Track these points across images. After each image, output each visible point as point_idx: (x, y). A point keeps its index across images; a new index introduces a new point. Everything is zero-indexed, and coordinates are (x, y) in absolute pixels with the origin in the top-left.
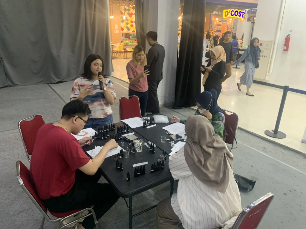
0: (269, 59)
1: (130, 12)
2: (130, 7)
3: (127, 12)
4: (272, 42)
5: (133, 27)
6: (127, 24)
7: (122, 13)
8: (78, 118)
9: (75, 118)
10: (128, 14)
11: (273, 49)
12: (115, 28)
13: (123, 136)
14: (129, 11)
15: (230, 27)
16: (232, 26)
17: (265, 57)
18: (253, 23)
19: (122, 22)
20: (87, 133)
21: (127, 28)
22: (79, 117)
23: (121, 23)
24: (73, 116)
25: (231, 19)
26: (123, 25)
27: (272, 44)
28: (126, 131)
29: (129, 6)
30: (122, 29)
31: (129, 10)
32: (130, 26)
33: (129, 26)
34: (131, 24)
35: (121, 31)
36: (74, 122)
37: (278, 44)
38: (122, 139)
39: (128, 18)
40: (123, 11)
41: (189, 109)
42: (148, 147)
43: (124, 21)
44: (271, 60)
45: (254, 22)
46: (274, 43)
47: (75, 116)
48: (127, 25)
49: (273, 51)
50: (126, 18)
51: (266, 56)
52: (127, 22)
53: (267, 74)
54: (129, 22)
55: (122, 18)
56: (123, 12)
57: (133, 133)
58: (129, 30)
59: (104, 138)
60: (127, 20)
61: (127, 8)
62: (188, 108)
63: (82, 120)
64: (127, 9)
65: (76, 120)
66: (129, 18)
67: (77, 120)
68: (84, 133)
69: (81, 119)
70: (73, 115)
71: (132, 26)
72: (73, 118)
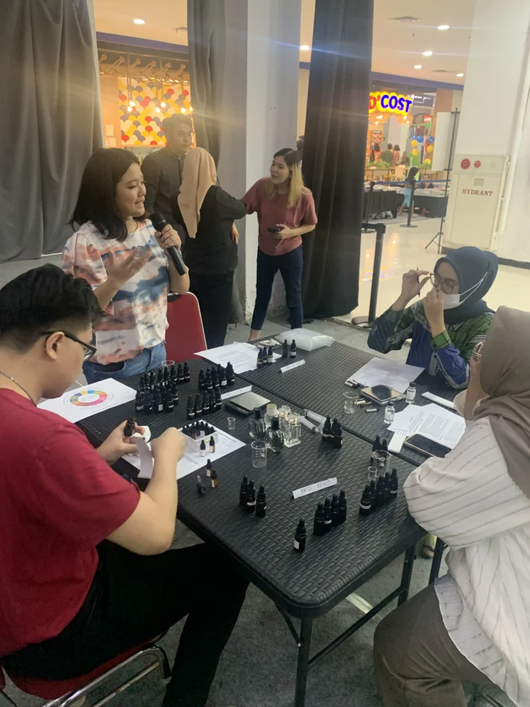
0: (498, 199)
1: (143, 95)
2: (143, 82)
3: (135, 94)
4: (504, 158)
5: (151, 132)
6: (137, 124)
7: (123, 98)
8: (64, 338)
9: (53, 339)
10: (138, 99)
11: (507, 174)
12: (108, 134)
13: (224, 396)
14: (139, 92)
15: (375, 136)
16: (380, 134)
17: (489, 194)
18: (456, 114)
19: (125, 118)
20: (103, 396)
21: (137, 133)
22: (68, 335)
23: (122, 121)
24: (43, 334)
25: (380, 117)
26: (126, 126)
27: (504, 162)
28: (224, 383)
29: (140, 80)
30: (125, 138)
31: (139, 89)
32: (144, 130)
33: (141, 129)
34: (146, 124)
35: (123, 142)
36: (52, 353)
37: (517, 162)
38: (223, 406)
39: (138, 110)
40: (125, 93)
41: (331, 323)
42: (314, 428)
43: (130, 117)
44: (502, 202)
45: (459, 112)
46: (509, 161)
47: (51, 333)
48: (137, 126)
49: (506, 179)
50: (134, 108)
51: (491, 192)
52: (135, 119)
53: (494, 234)
54: (141, 119)
55: (123, 108)
56: (126, 95)
57: (249, 388)
58: (141, 138)
59: (164, 407)
60: (137, 114)
61: (134, 83)
62: (328, 320)
63: (77, 343)
64: (135, 87)
65: (55, 347)
66: (140, 109)
67: (59, 345)
68: (96, 397)
69: (75, 339)
70: (44, 329)
71: (149, 129)
72: (42, 339)
